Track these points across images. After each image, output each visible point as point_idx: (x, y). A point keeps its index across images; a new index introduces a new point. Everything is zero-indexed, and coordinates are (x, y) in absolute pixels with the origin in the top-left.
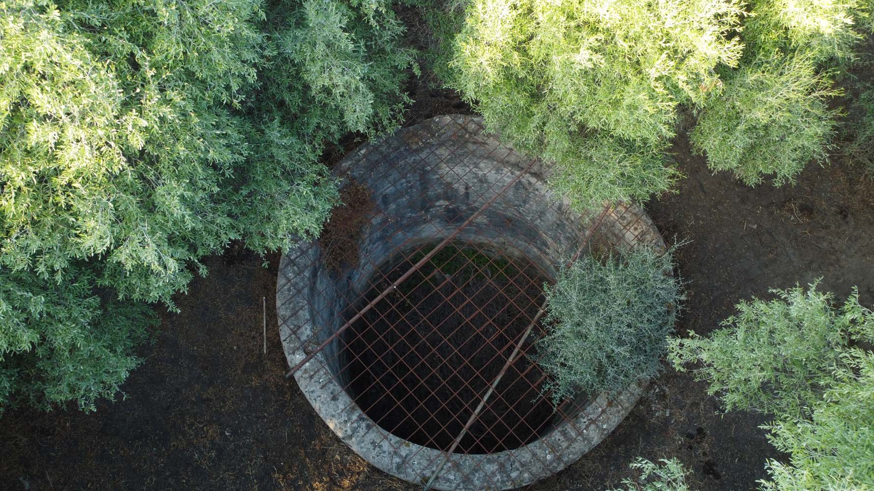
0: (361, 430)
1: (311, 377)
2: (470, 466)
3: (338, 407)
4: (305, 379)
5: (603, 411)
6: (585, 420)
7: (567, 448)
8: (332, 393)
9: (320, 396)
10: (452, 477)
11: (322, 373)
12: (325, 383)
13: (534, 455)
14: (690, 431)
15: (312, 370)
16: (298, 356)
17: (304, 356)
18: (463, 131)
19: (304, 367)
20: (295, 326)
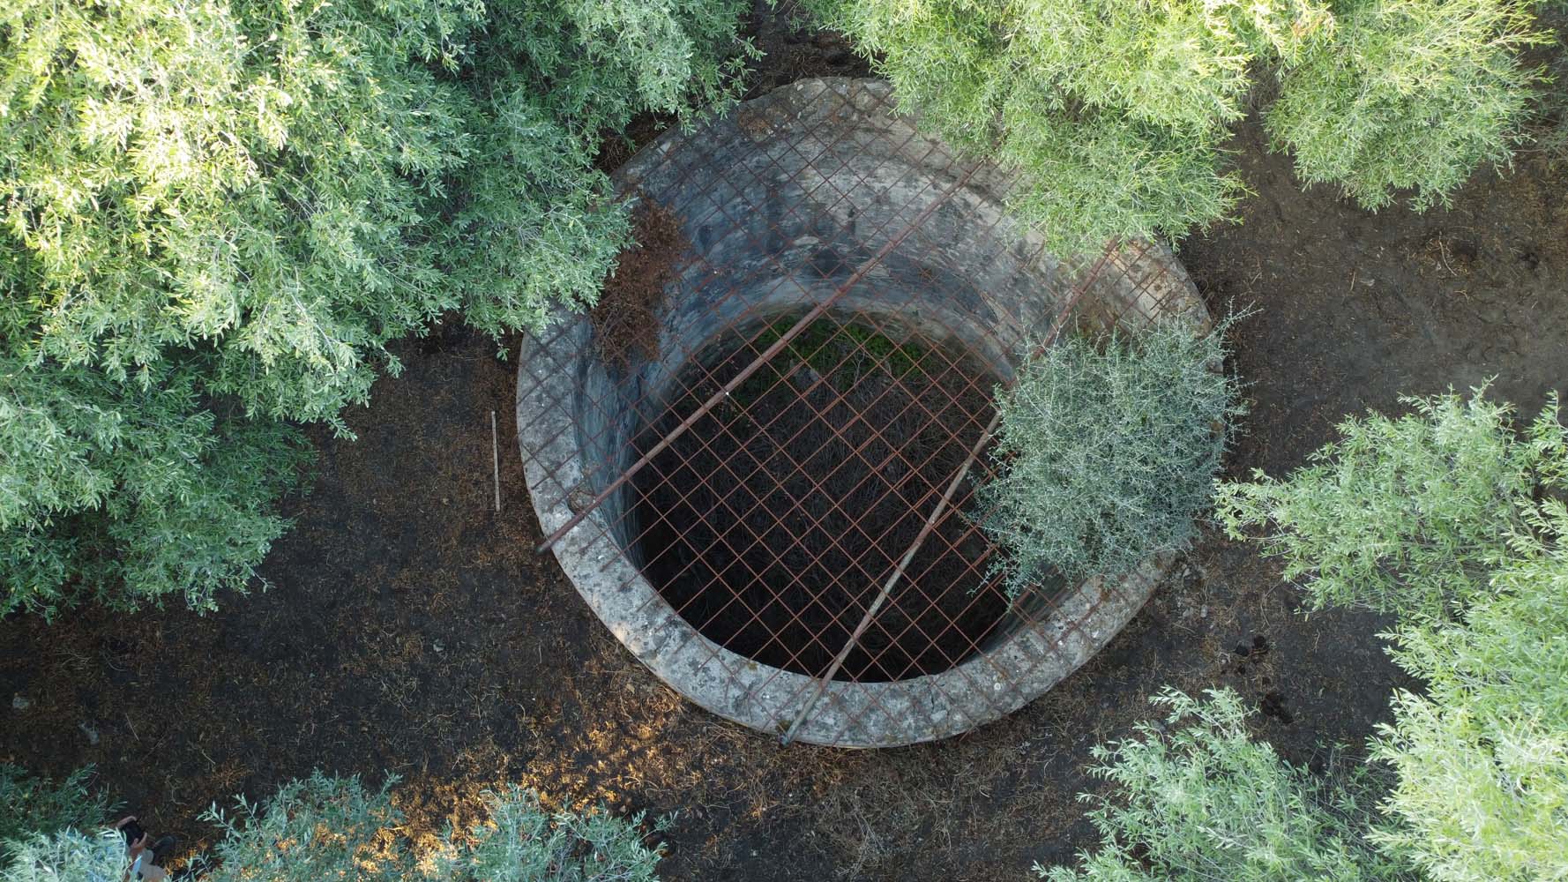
0: (671, 642)
1: (583, 552)
2: (861, 702)
3: (631, 603)
4: (573, 554)
5: (1094, 609)
6: (1061, 624)
7: (1030, 671)
8: (620, 579)
9: (599, 585)
10: (830, 721)
11: (601, 544)
12: (607, 561)
13: (972, 683)
14: (1242, 642)
15: (584, 540)
16: (558, 515)
17: (569, 515)
18: (846, 107)
19: (569, 534)
20: (552, 463)
